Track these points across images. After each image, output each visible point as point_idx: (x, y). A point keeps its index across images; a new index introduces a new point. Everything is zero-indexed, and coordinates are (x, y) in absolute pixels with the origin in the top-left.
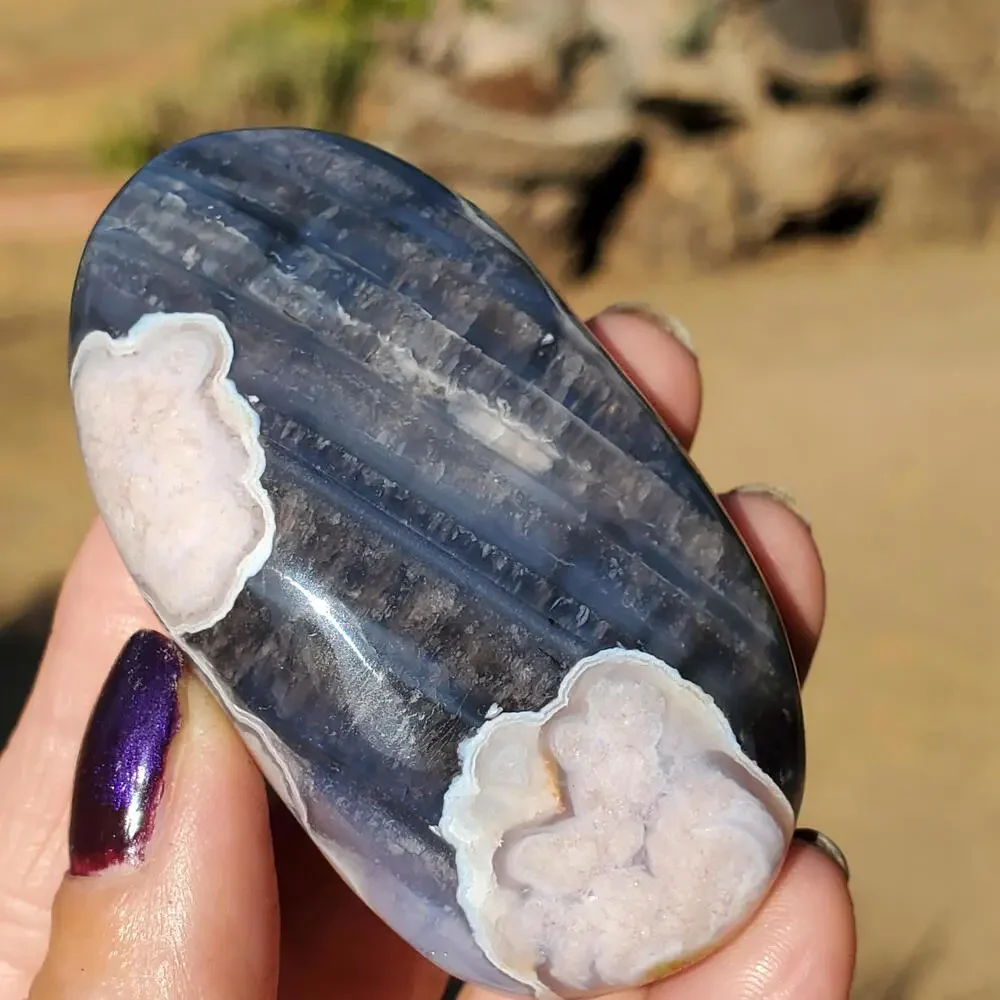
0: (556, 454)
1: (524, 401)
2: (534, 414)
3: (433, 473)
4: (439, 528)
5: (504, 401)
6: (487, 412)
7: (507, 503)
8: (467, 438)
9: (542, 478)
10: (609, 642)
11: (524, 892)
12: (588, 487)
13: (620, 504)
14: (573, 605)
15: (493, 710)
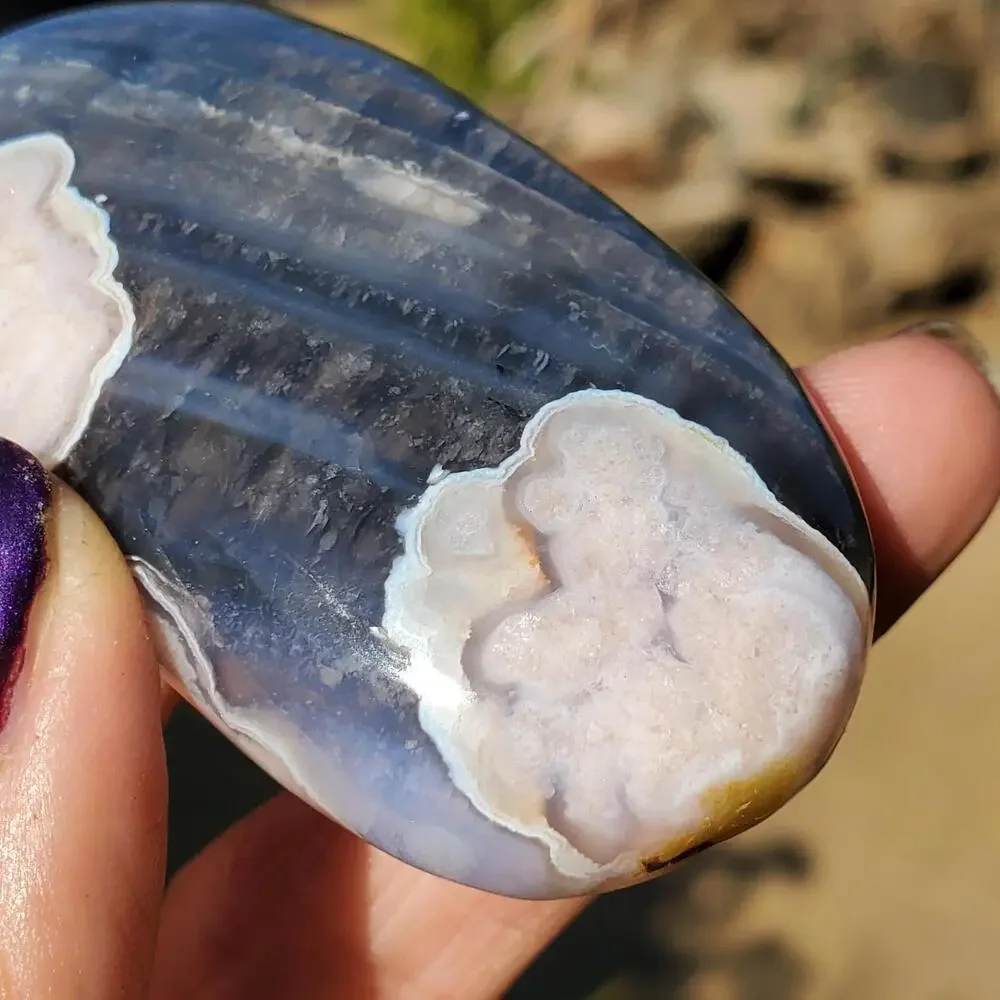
0: (484, 206)
1: (437, 163)
2: (452, 173)
3: (333, 242)
4: (345, 295)
5: (412, 163)
6: (391, 173)
7: (429, 258)
8: (369, 201)
9: (470, 230)
10: (579, 384)
11: (507, 696)
12: (529, 239)
13: (574, 254)
14: (527, 353)
15: (437, 473)
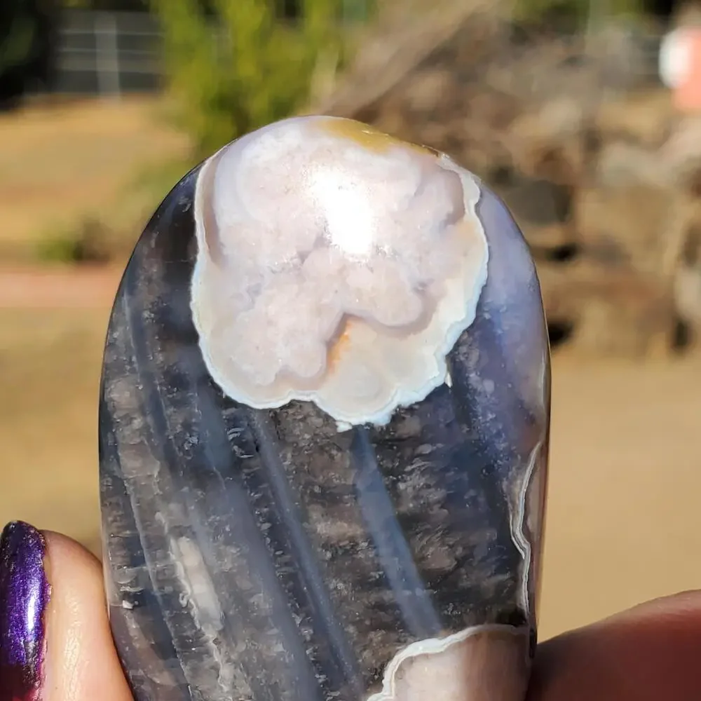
0: (172, 542)
1: (168, 589)
2: (168, 578)
3: (263, 601)
4: (286, 564)
5: (181, 601)
6: (197, 606)
7: (228, 543)
8: (223, 603)
9: (193, 536)
10: (229, 403)
11: (422, 289)
12: (169, 503)
13: (156, 474)
14: (235, 444)
15: (343, 427)
